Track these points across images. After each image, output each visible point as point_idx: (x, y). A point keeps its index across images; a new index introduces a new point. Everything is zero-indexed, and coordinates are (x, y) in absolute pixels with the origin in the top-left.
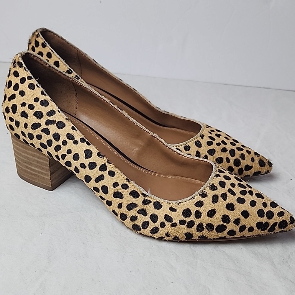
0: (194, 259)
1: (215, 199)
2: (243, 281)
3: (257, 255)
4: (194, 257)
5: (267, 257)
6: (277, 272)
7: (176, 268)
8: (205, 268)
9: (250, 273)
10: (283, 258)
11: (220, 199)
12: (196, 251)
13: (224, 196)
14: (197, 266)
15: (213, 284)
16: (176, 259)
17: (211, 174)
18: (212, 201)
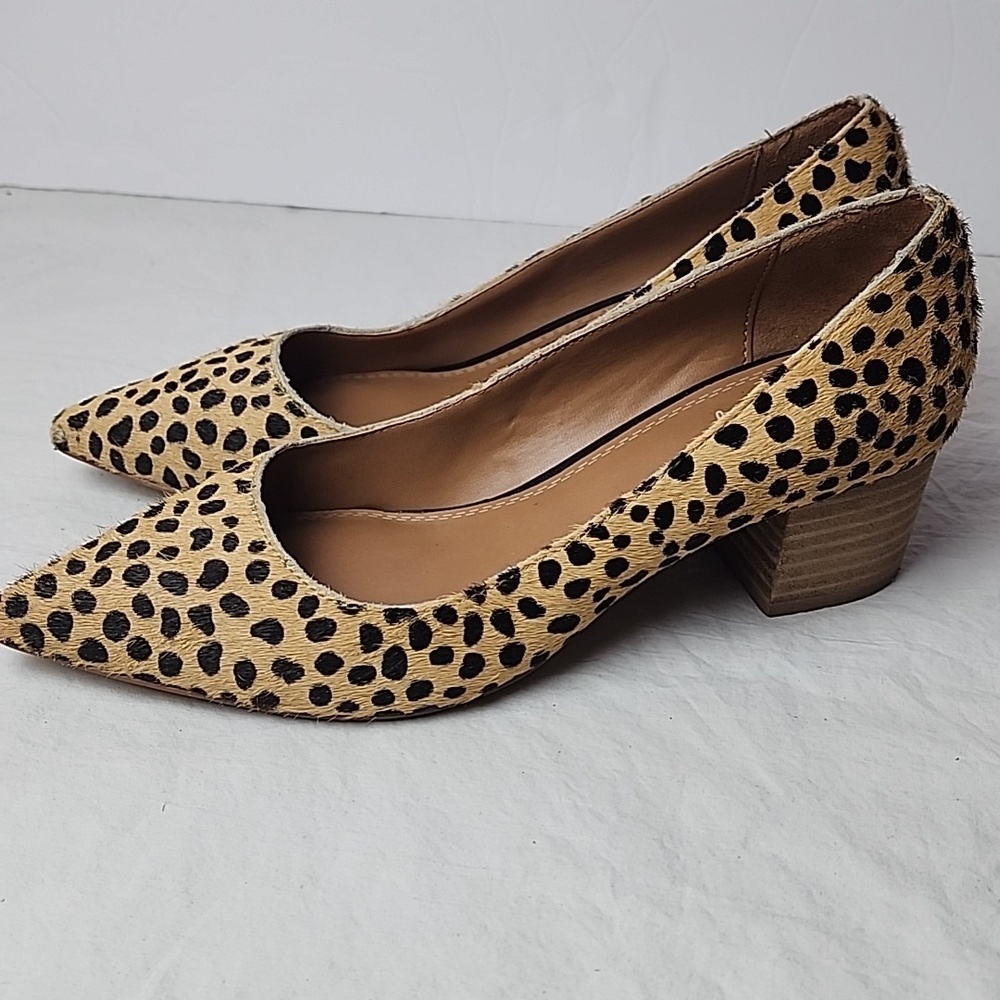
0: (673, 882)
2: (837, 961)
3: (889, 867)
4: (674, 877)
5: (921, 873)
6: (953, 926)
7: (612, 918)
8: (709, 914)
9: (862, 930)
10: (975, 876)
12: (682, 857)
14: (682, 909)
15: (735, 972)
16: (612, 886)
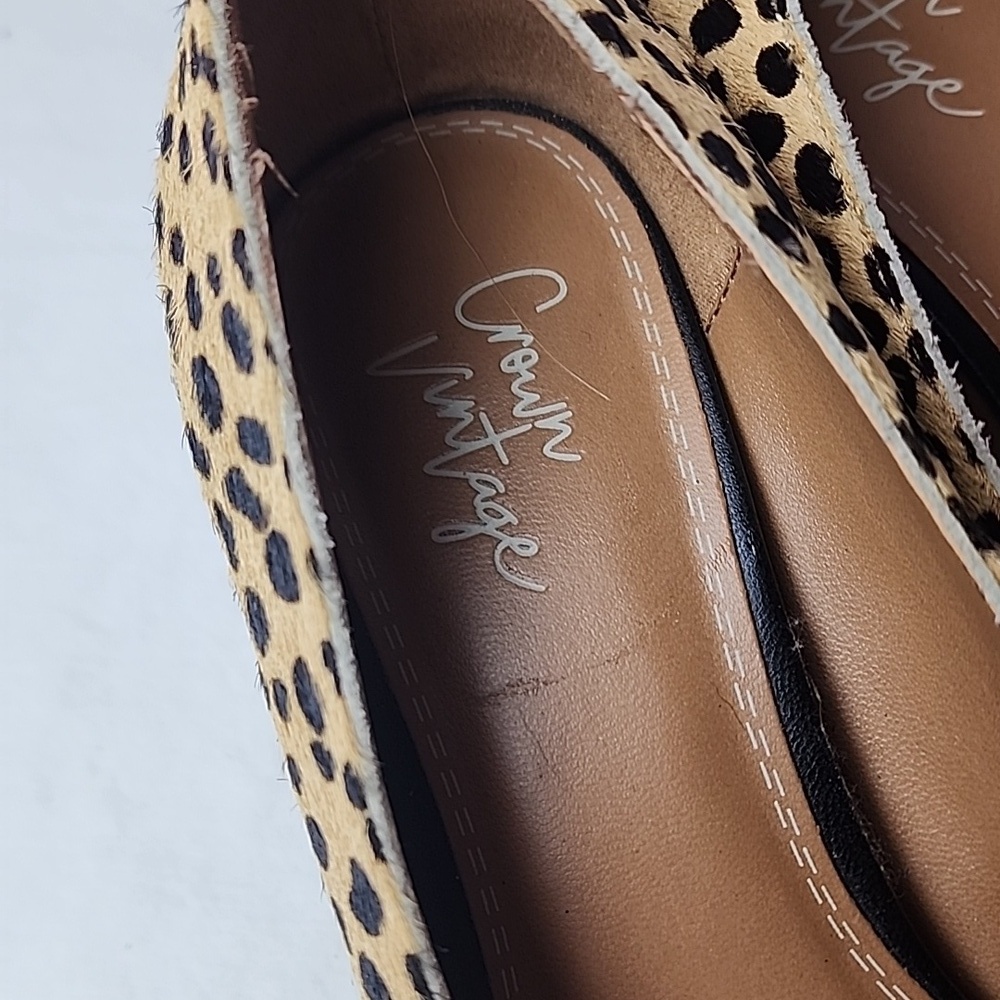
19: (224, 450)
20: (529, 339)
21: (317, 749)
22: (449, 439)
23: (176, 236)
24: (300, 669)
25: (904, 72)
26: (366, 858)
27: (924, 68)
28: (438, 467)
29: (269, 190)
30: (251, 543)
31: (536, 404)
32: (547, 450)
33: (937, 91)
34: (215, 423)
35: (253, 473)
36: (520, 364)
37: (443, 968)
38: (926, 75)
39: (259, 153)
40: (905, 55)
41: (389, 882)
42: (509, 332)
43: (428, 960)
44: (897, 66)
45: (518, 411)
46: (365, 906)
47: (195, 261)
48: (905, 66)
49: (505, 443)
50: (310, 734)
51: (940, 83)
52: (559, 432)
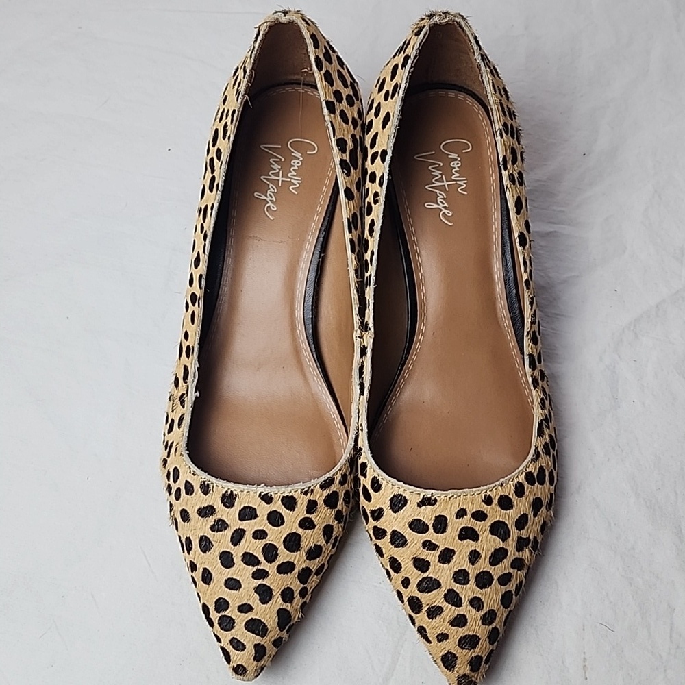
1: (206, 511)
11: (211, 520)
13: (220, 526)
17: (263, 485)
18: (200, 508)
19: (213, 153)
20: (301, 159)
21: (202, 225)
22: (270, 173)
23: (226, 97)
24: (206, 207)
25: (440, 203)
26: (201, 253)
27: (446, 205)
28: (265, 179)
29: (245, 104)
30: (209, 175)
31: (294, 176)
32: (291, 188)
33: (444, 213)
34: (214, 146)
35: (216, 160)
36: (296, 164)
37: (206, 280)
38: (445, 207)
39: (246, 96)
40: (443, 199)
41: (204, 259)
42: (298, 155)
43: (204, 277)
44: (439, 200)
45: (289, 175)
46: (197, 263)
47: (226, 107)
48: (441, 202)
49: (282, 181)
50: (202, 222)
51: (446, 211)
52: (295, 185)
